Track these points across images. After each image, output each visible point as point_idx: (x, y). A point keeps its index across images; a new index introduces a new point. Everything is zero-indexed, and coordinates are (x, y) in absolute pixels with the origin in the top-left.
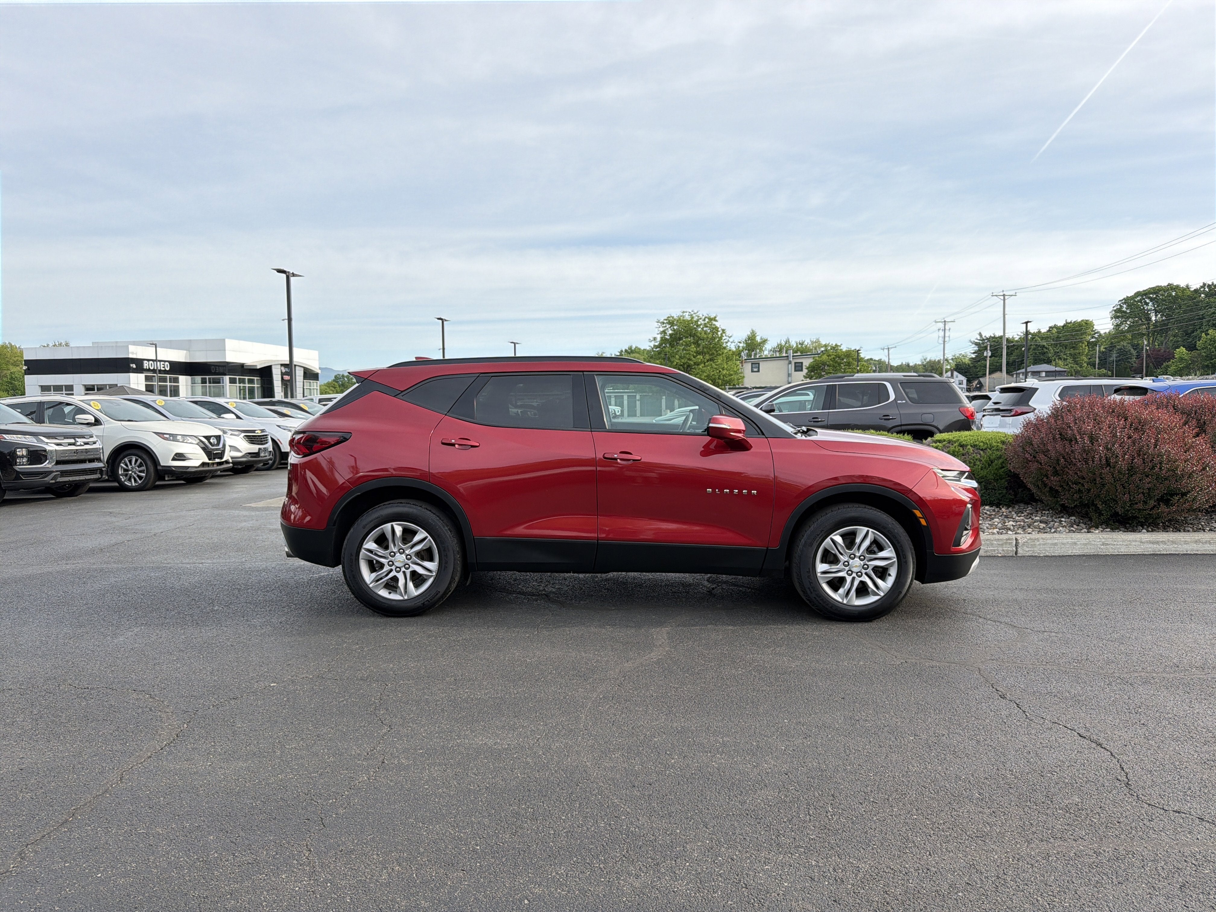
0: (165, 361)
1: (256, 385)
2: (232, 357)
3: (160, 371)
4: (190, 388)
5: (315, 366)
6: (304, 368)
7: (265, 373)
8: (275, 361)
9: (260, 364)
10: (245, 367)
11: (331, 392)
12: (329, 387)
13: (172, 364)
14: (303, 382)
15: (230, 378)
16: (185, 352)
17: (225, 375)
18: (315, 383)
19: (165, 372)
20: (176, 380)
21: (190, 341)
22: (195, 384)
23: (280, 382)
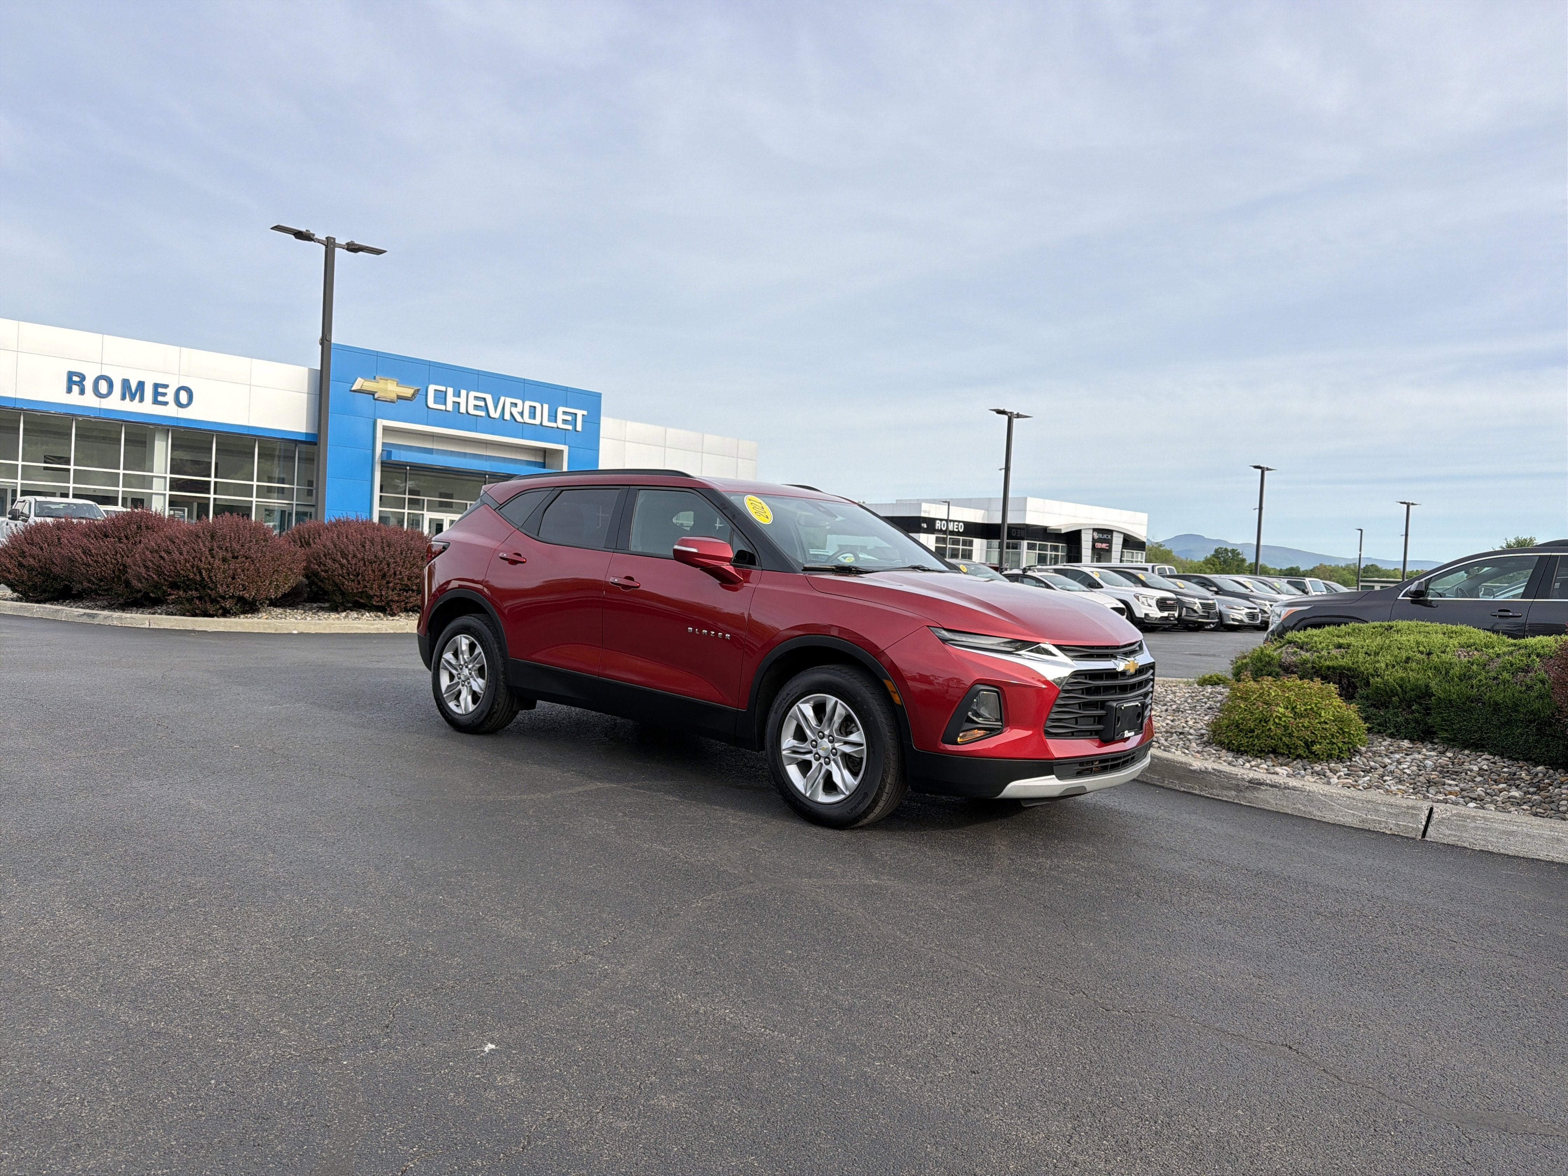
0: (959, 522)
1: (1060, 554)
2: (1032, 519)
3: (952, 533)
4: (984, 553)
5: (1140, 533)
6: (1125, 534)
7: (1072, 539)
8: (1086, 524)
9: (1067, 528)
10: (1048, 531)
11: (1208, 570)
12: (1206, 564)
13: (967, 525)
14: (1122, 552)
15: (1028, 543)
16: (983, 511)
17: (1023, 539)
18: (1140, 555)
19: (958, 533)
20: (971, 544)
21: (990, 499)
22: (991, 548)
23: (1090, 551)
